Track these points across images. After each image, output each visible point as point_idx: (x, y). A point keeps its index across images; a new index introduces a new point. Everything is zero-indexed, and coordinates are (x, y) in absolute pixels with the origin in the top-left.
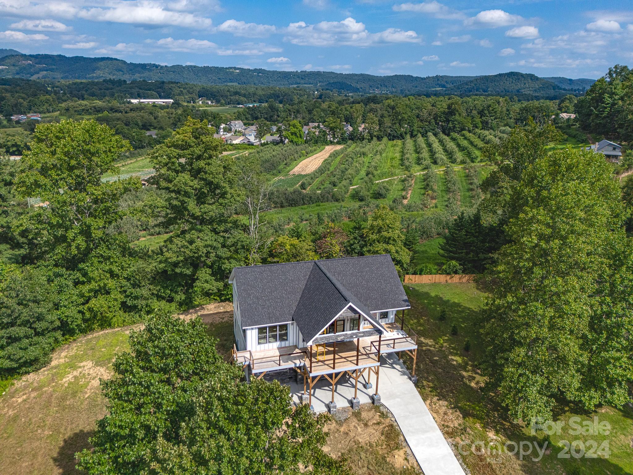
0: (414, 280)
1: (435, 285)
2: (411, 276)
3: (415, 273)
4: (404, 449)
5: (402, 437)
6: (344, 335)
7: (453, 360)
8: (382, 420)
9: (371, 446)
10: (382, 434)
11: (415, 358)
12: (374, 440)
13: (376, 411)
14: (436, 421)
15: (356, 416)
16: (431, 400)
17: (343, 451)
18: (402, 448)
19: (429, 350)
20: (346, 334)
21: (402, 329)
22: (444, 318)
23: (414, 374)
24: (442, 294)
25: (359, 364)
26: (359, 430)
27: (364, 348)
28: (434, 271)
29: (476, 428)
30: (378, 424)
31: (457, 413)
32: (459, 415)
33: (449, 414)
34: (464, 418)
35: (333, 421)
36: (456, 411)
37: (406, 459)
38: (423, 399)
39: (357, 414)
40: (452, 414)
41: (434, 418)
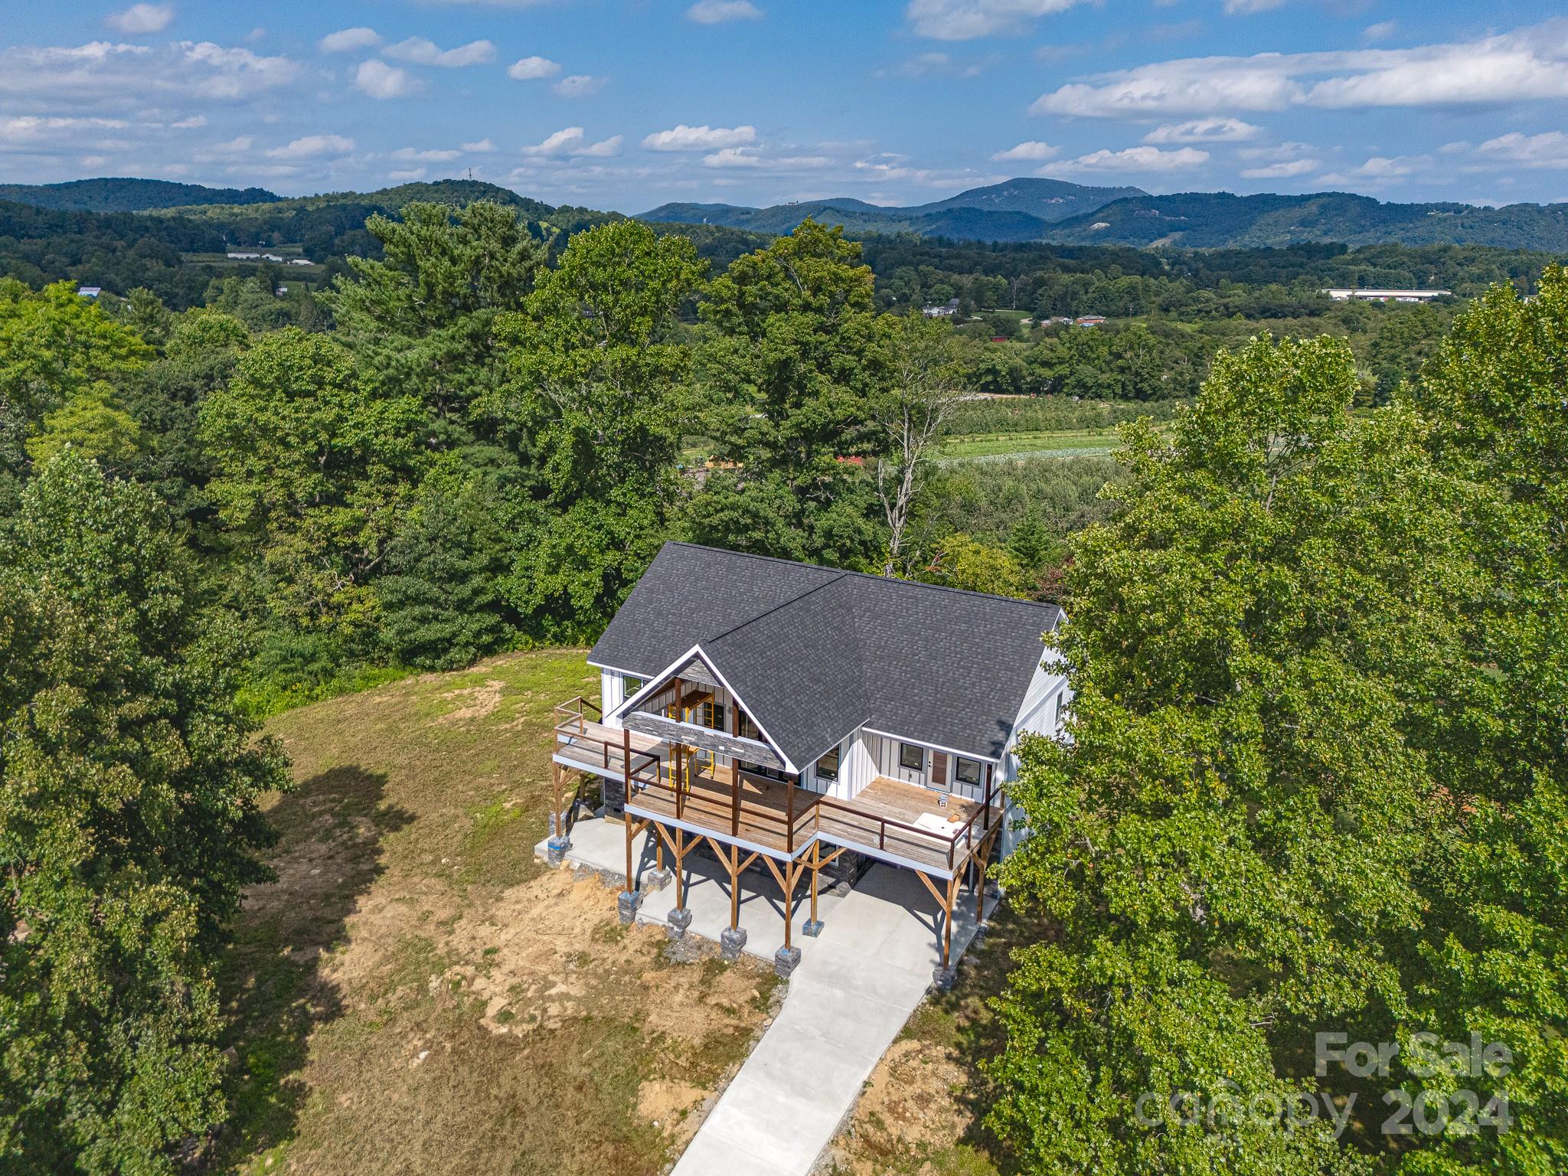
4: (705, 1093)
5: (736, 1068)
8: (747, 1011)
9: (658, 1040)
10: (706, 1036)
12: (677, 1034)
13: (758, 987)
14: (863, 1093)
15: (707, 970)
16: (924, 1047)
17: (594, 1013)
18: (704, 1087)
20: (702, 733)
26: (679, 998)
30: (729, 1011)
31: (957, 1119)
32: (953, 1126)
33: (933, 1106)
34: (963, 1141)
35: (655, 951)
36: (959, 1112)
37: (684, 1114)
38: (907, 1033)
39: (714, 968)
40: (941, 1110)
41: (866, 1084)
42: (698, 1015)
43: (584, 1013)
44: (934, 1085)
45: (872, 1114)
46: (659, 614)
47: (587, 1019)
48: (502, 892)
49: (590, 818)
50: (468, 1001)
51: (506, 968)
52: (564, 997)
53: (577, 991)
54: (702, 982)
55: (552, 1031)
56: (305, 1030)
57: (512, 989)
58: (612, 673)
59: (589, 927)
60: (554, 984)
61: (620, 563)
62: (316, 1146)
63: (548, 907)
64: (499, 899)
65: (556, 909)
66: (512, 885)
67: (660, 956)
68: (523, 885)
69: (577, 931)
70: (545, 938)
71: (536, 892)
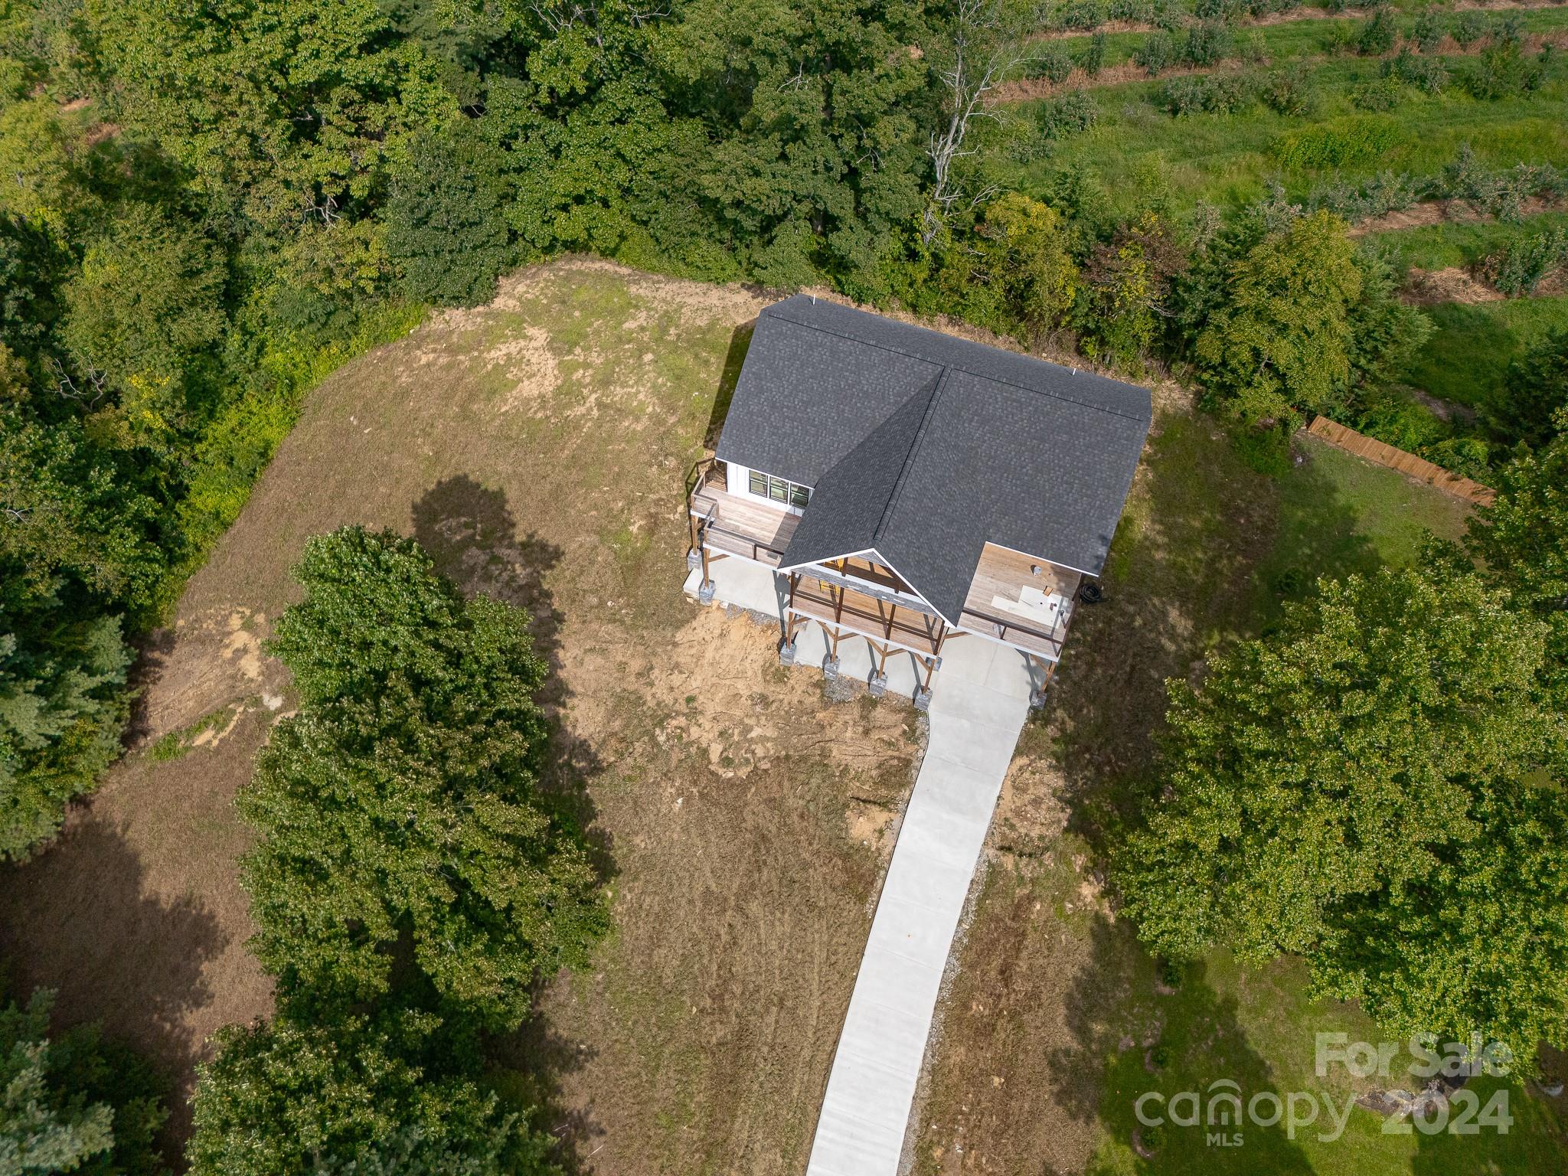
4: (892, 815)
5: (907, 793)
8: (902, 743)
9: (845, 770)
10: (879, 767)
12: (857, 765)
13: (904, 721)
14: (998, 805)
15: (863, 707)
16: (1032, 761)
17: (791, 753)
18: (890, 811)
26: (849, 734)
29: (1069, 864)
30: (890, 744)
31: (1061, 815)
32: (1059, 821)
33: (1044, 806)
34: (1066, 830)
35: (818, 691)
36: (1063, 810)
37: (881, 832)
38: (1019, 752)
39: (869, 703)
40: (1049, 809)
41: (999, 797)
42: (867, 747)
43: (783, 753)
44: (1043, 790)
45: (1006, 819)
46: (773, 407)
47: (787, 757)
48: (674, 636)
50: (693, 750)
51: (710, 713)
52: (763, 739)
53: (771, 732)
54: (863, 717)
55: (766, 771)
56: (582, 785)
57: (721, 734)
59: (757, 666)
60: (751, 729)
62: (636, 879)
63: (717, 649)
64: (675, 645)
65: (725, 651)
66: (678, 628)
67: (823, 695)
68: (687, 626)
69: (750, 673)
70: (728, 682)
71: (701, 633)
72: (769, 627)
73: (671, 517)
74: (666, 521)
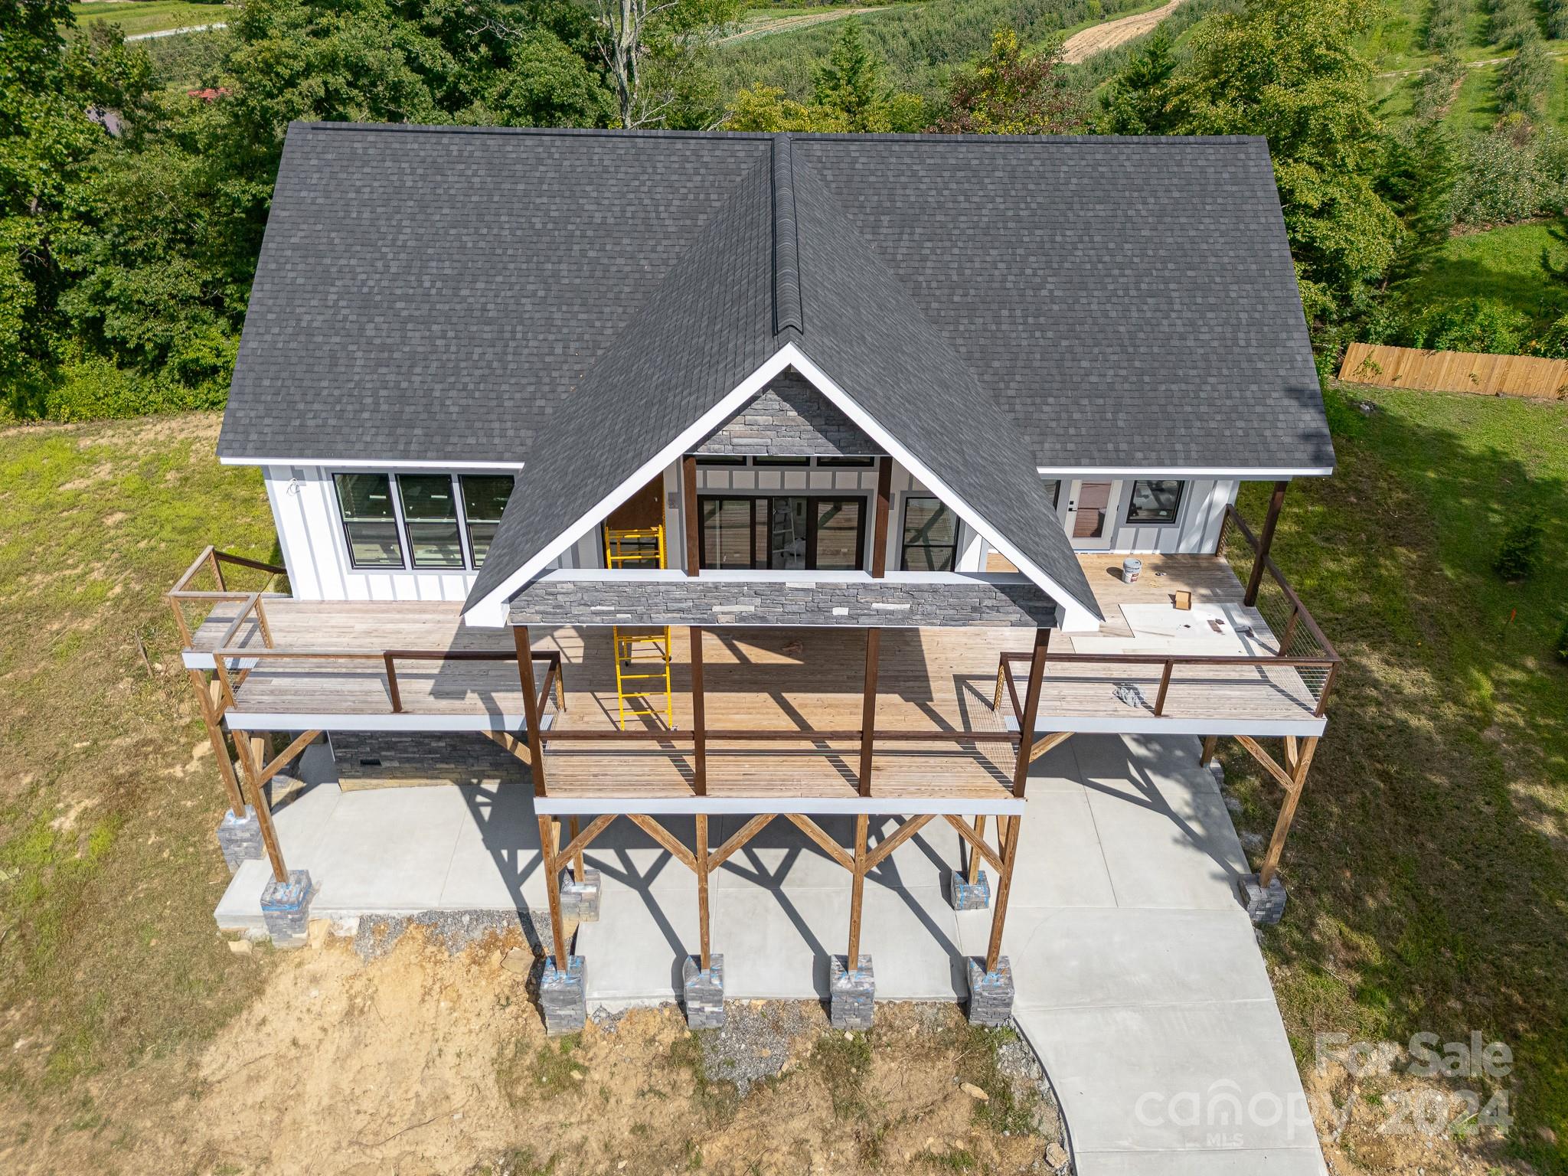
0: (1389, 373)
1: (1497, 402)
2: (1378, 352)
3: (1400, 340)
6: (756, 591)
7: (1540, 808)
8: (987, 1145)
11: (1293, 788)
13: (964, 1071)
15: (831, 1075)
19: (1403, 728)
20: (779, 587)
21: (1251, 599)
22: (1523, 566)
23: (1273, 859)
24: (1528, 447)
25: (875, 781)
27: (961, 680)
28: (1506, 336)
35: (685, 1074)
48: (194, 1065)
49: (298, 794)
54: (841, 1109)
58: (298, 474)
59: (480, 1068)
61: (45, 241)
63: (341, 1060)
64: (199, 1090)
65: (368, 1056)
66: (209, 1036)
67: (702, 1084)
68: (237, 1023)
69: (459, 1096)
70: (391, 1151)
71: (283, 1028)
72: (491, 943)
73: (177, 771)
74: (157, 785)
